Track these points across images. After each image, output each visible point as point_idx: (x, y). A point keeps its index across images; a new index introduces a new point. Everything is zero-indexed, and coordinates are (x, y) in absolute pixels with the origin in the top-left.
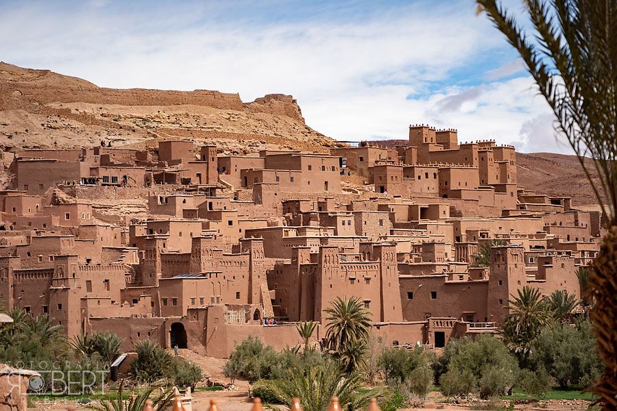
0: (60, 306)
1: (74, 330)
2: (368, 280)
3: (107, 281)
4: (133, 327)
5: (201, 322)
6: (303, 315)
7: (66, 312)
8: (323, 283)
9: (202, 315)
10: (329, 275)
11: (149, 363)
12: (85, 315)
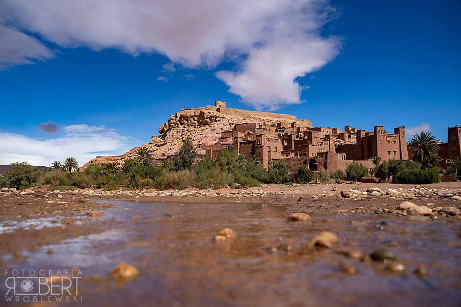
0: (260, 153)
1: (266, 163)
2: (395, 142)
3: (276, 147)
4: (291, 162)
5: (324, 158)
6: (366, 154)
7: (262, 156)
8: (378, 142)
9: (324, 155)
10: (380, 139)
11: (304, 175)
12: (270, 158)
